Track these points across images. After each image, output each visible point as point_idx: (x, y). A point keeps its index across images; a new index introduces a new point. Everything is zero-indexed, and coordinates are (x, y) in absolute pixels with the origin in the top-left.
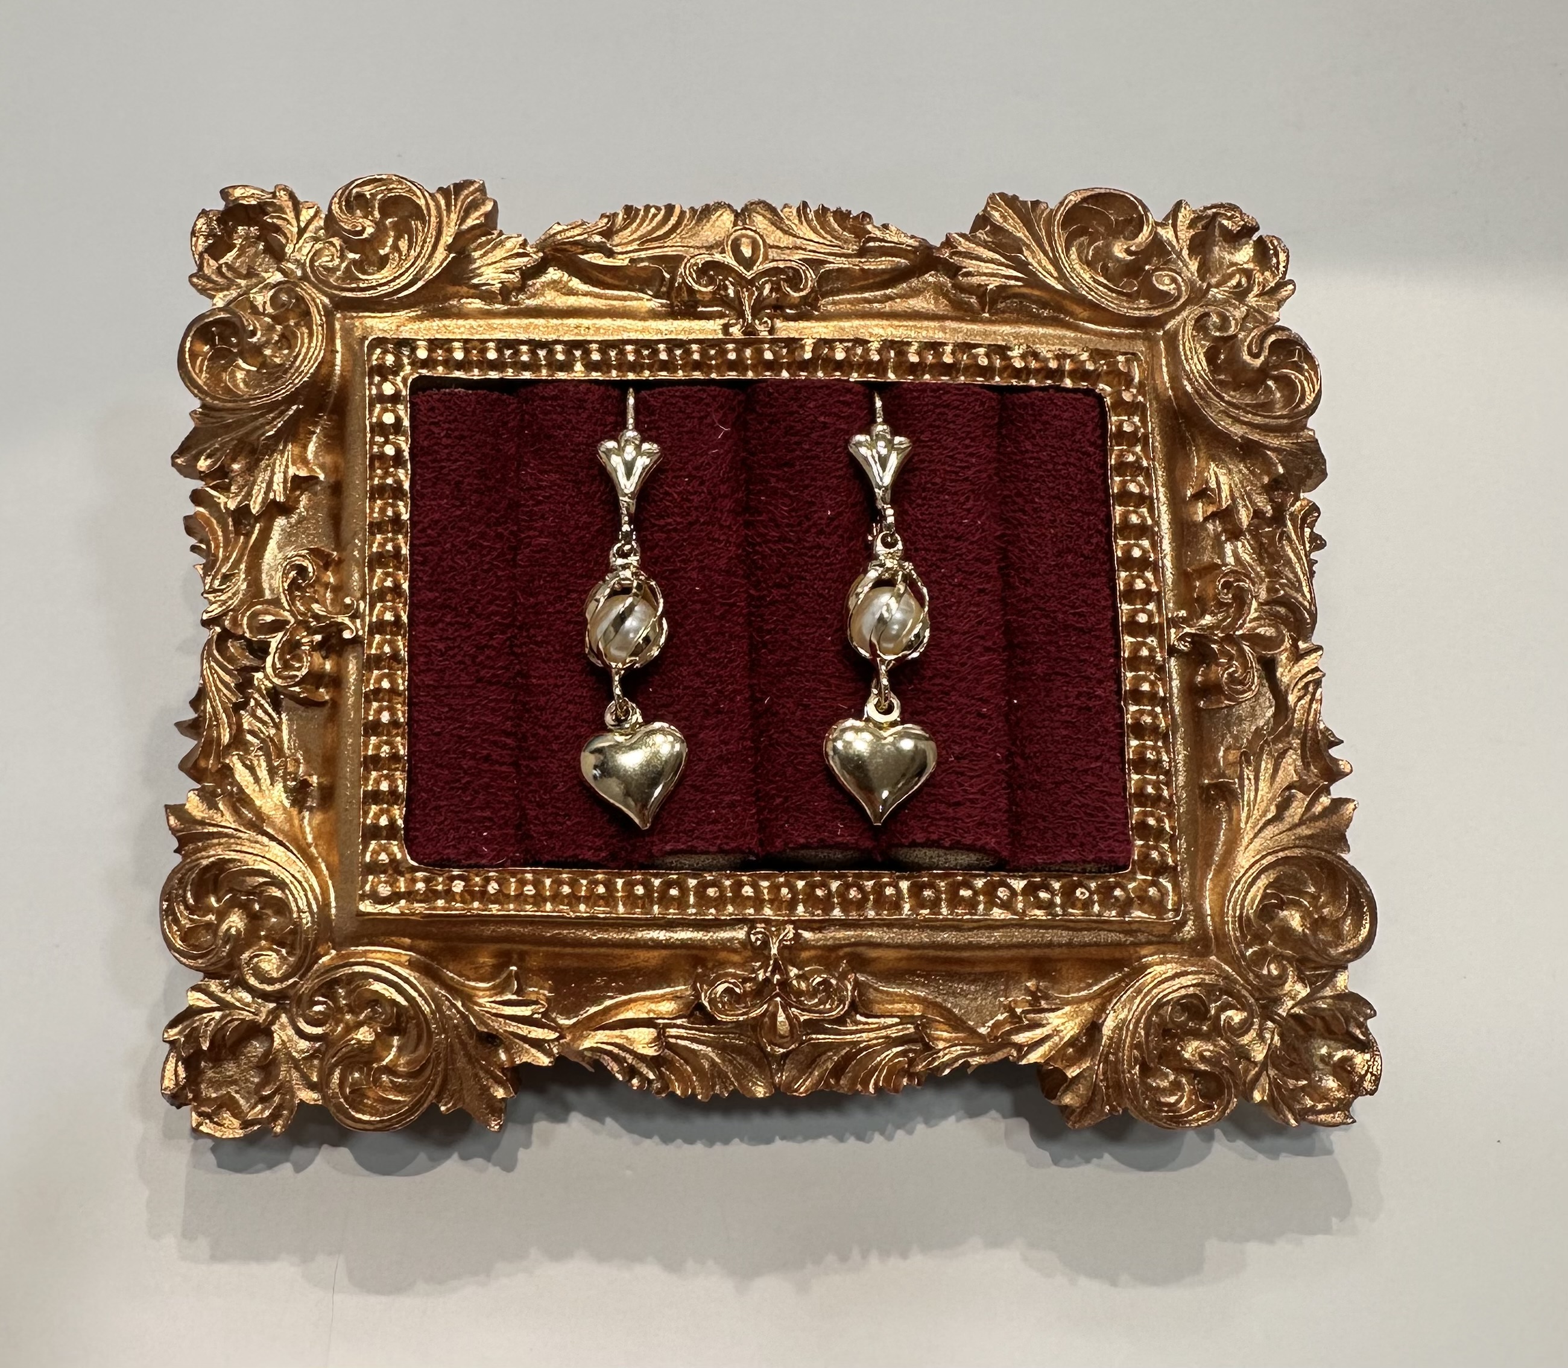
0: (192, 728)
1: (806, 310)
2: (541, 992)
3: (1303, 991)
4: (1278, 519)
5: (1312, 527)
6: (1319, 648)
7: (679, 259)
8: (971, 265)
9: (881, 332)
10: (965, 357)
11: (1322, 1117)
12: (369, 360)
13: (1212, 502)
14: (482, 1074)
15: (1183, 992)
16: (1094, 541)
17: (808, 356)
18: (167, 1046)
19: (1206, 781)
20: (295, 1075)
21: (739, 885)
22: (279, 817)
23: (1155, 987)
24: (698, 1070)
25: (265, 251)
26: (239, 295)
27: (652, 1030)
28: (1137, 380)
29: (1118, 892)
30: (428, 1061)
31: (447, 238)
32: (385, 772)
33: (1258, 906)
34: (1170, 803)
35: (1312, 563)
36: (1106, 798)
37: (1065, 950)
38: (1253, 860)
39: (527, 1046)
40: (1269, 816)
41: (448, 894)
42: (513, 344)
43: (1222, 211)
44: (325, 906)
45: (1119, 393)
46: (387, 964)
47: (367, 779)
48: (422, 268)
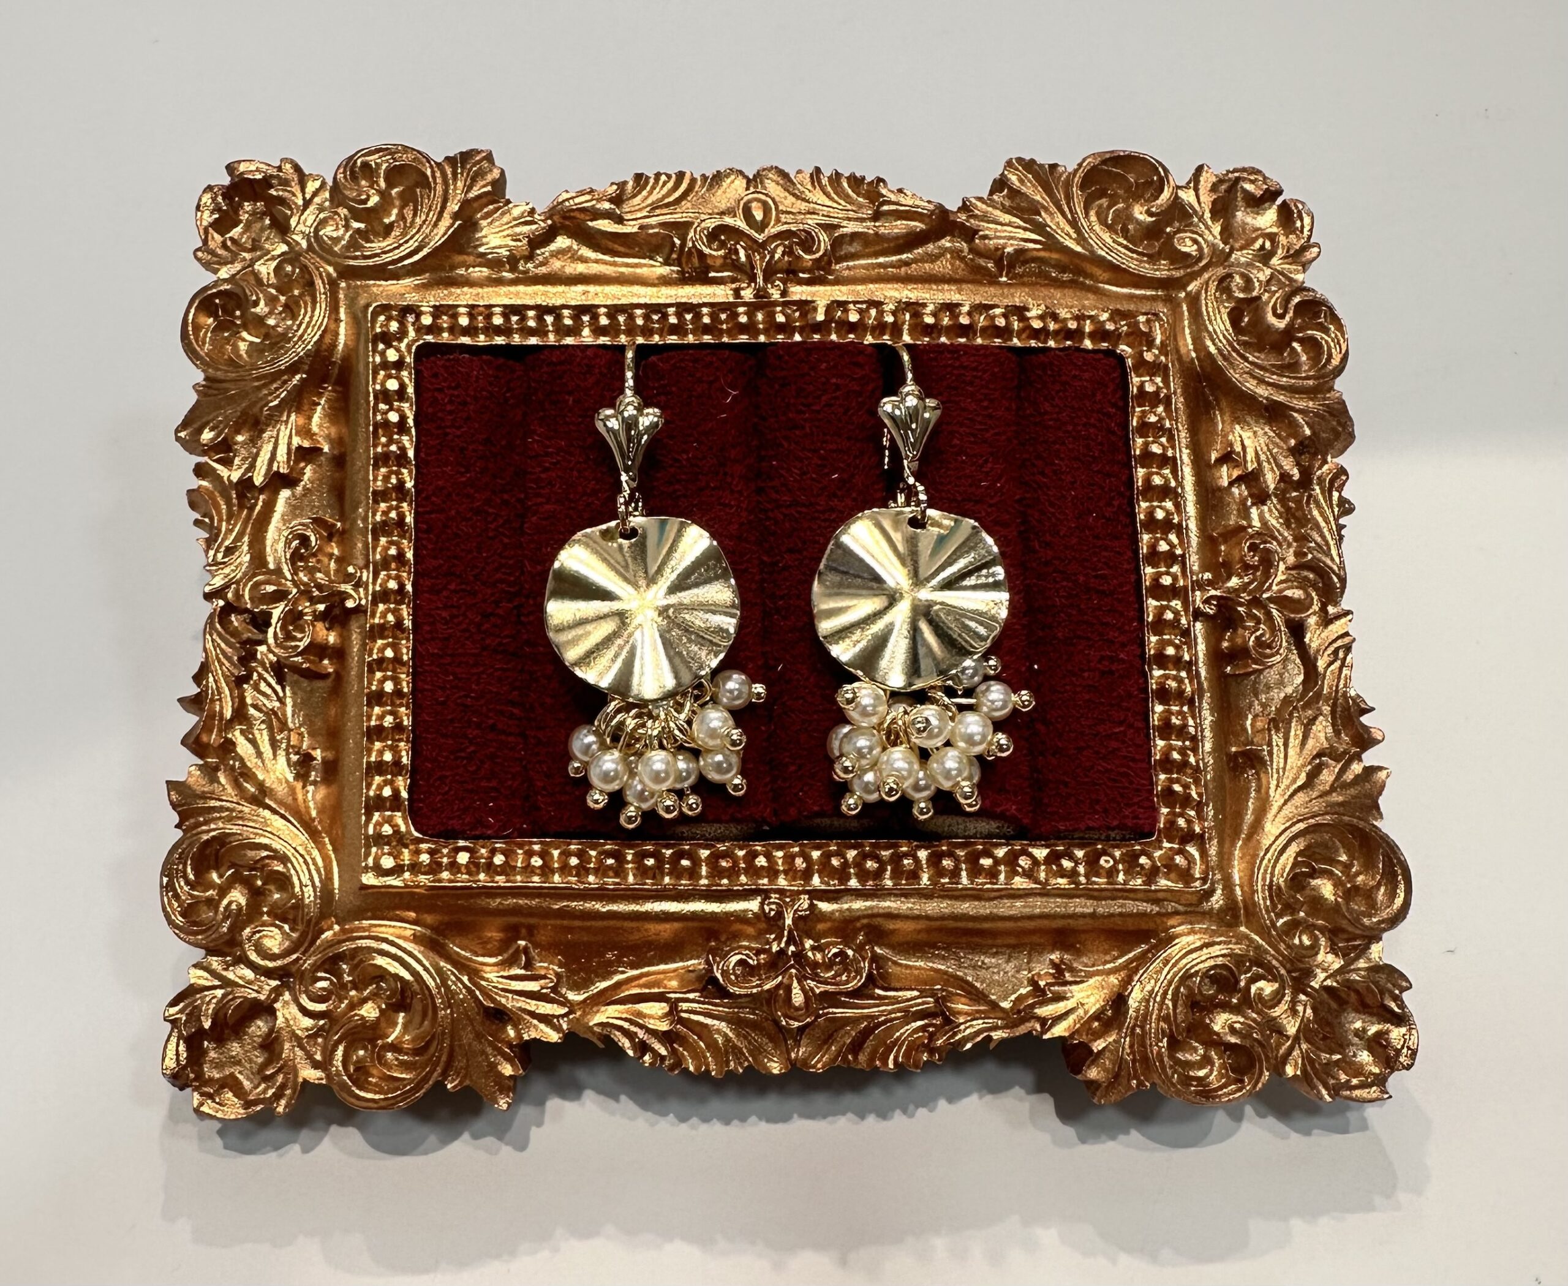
0: (194, 703)
1: (820, 274)
2: (550, 968)
3: (1336, 963)
4: (1305, 482)
5: (1340, 491)
6: (1348, 613)
7: (687, 225)
8: (988, 229)
9: (896, 294)
10: (982, 318)
11: (1357, 1093)
12: (373, 327)
13: (1237, 465)
14: (489, 1050)
15: (1211, 963)
16: (1116, 503)
17: (820, 317)
18: (169, 1026)
19: (1234, 749)
20: (299, 1052)
21: (754, 855)
22: (281, 790)
23: (1181, 958)
24: (712, 1045)
25: (271, 226)
26: (244, 268)
27: (664, 1005)
28: (1158, 341)
29: (1143, 860)
30: (433, 1037)
31: (453, 207)
32: (389, 742)
33: (1288, 875)
34: (1197, 769)
35: (1341, 527)
36: (1131, 764)
37: (1089, 921)
38: (1283, 827)
39: (535, 1022)
40: (1299, 783)
41: (454, 866)
42: (519, 310)
43: (1245, 175)
44: (327, 880)
45: (1141, 354)
46: (391, 938)
47: (369, 751)
48: (427, 236)
